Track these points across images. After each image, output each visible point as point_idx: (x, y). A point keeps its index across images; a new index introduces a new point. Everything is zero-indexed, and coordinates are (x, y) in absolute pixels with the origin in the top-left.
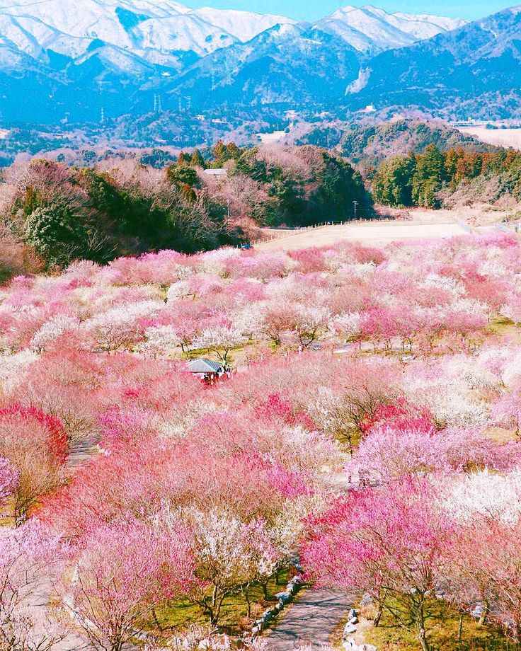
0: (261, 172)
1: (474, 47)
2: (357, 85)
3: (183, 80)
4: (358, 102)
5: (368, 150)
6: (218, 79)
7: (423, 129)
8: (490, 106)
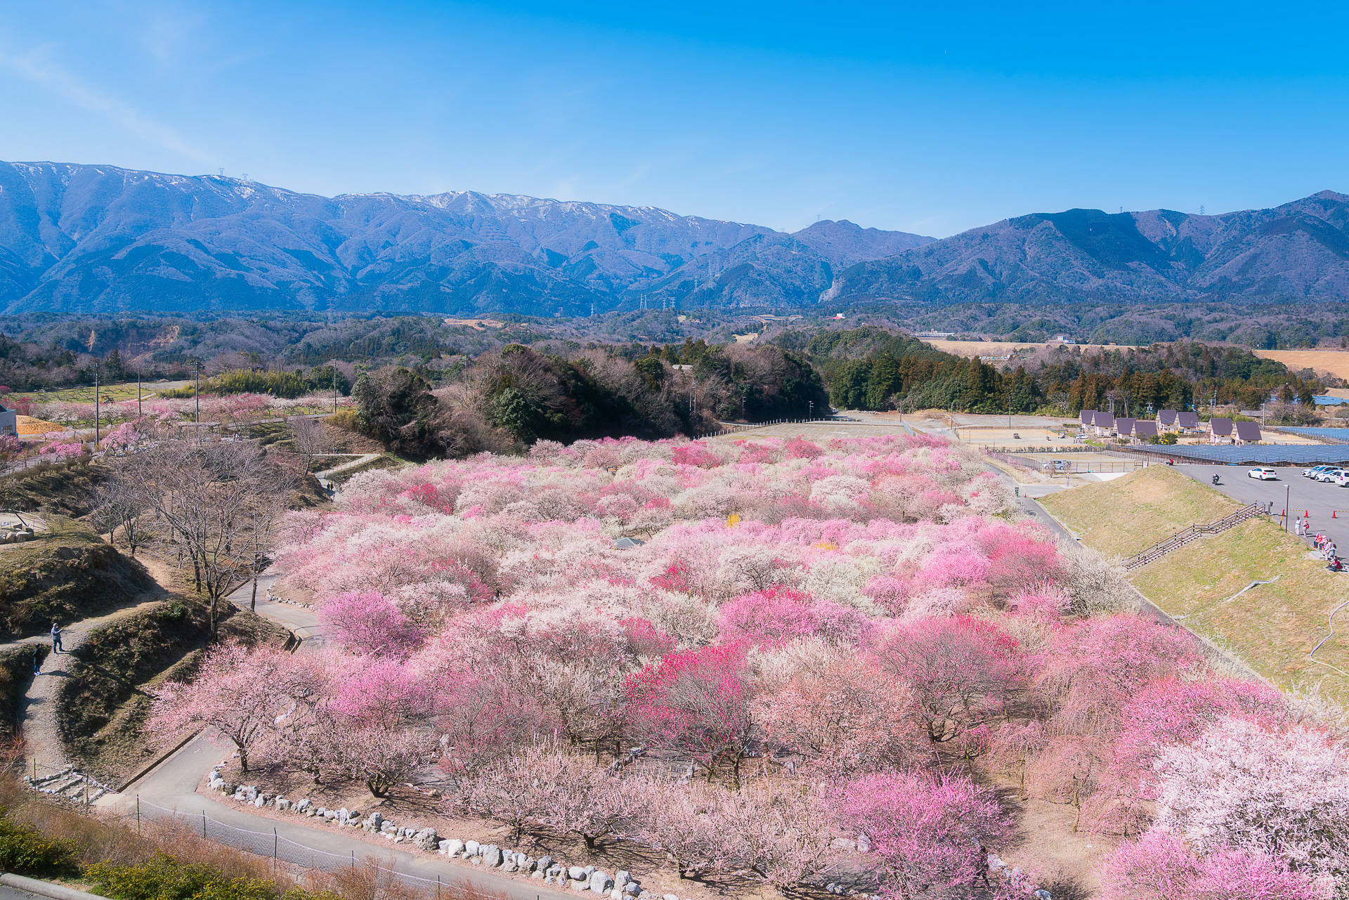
0: (727, 369)
1: (940, 263)
2: (830, 294)
3: (668, 282)
4: (828, 310)
5: (833, 354)
6: (700, 283)
7: (885, 336)
8: (952, 319)
